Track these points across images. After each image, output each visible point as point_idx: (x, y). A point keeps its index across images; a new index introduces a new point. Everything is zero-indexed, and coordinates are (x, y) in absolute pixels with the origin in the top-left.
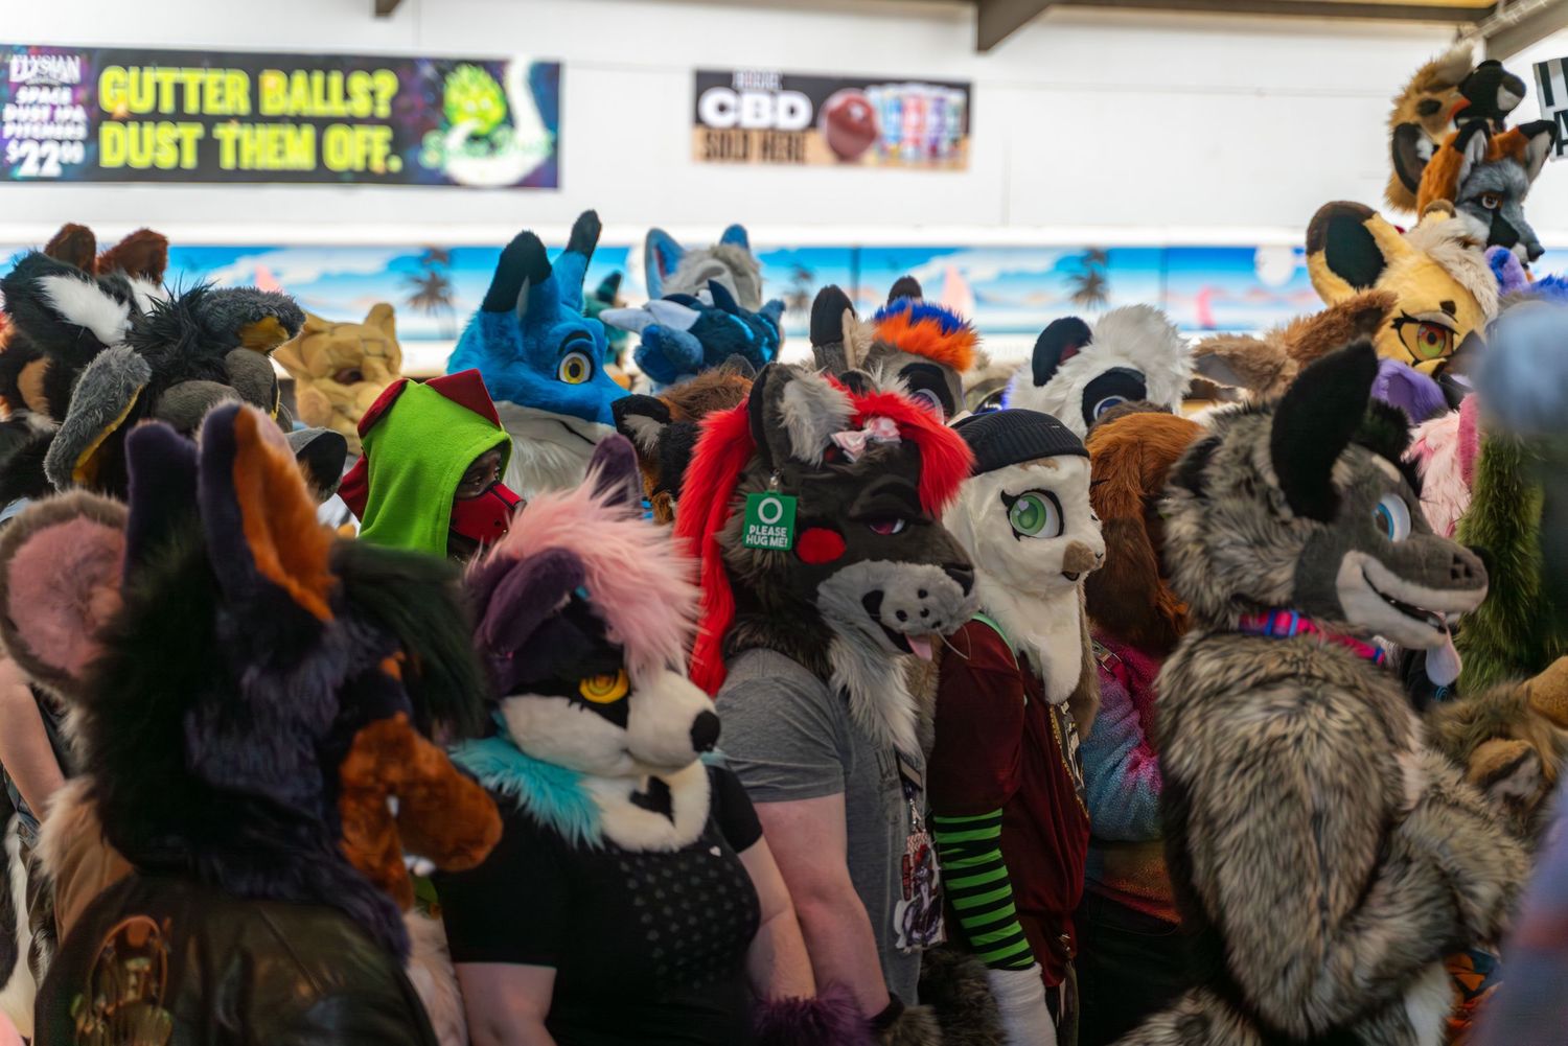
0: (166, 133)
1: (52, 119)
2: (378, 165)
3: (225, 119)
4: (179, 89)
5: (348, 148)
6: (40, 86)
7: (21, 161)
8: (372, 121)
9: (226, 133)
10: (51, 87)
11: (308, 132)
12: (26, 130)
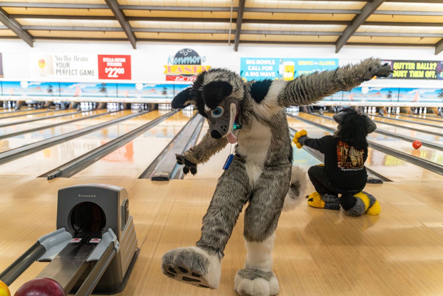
0: (402, 72)
2: (433, 77)
3: (411, 70)
4: (405, 66)
5: (429, 74)
8: (433, 70)
9: (411, 72)
11: (423, 72)
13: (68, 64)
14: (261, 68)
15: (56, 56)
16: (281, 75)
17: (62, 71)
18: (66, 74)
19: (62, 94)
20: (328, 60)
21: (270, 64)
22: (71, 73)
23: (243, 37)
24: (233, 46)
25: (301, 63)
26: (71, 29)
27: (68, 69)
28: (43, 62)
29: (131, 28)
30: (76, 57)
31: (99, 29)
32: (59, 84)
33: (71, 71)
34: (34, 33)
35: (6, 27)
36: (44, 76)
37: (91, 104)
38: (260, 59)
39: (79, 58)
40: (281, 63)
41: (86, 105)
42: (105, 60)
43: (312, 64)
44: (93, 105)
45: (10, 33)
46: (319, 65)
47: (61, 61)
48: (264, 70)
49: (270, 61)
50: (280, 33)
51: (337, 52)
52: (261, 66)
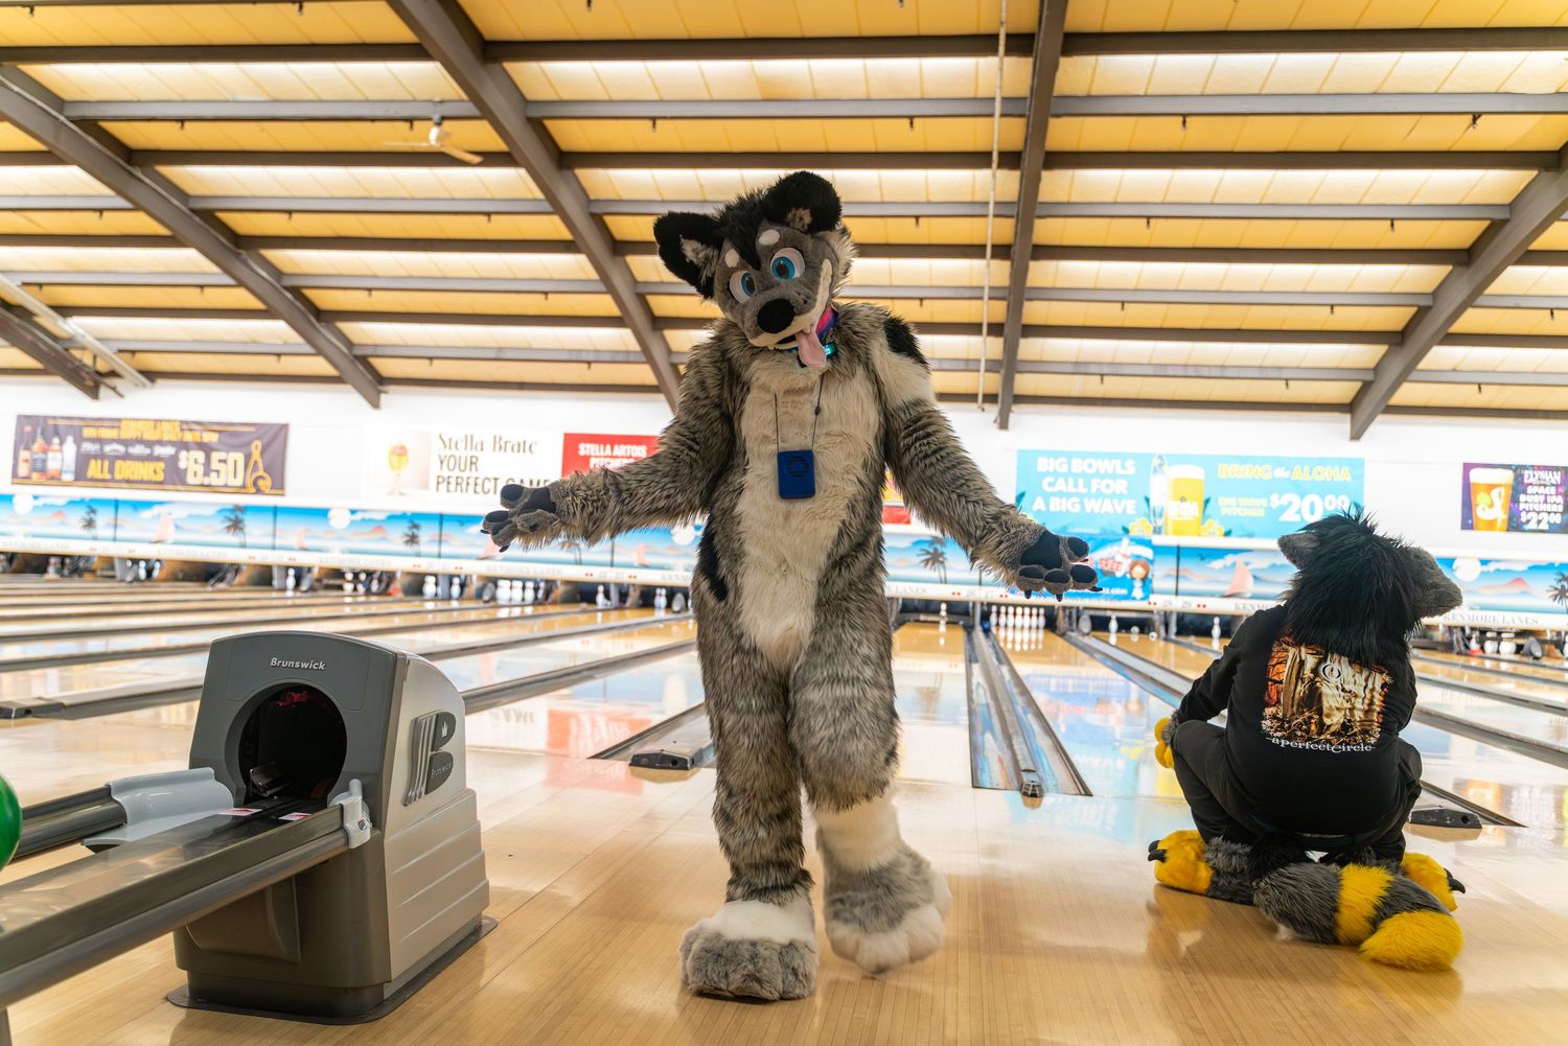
1: (1546, 502)
6: (1540, 485)
7: (1528, 521)
10: (1545, 486)
12: (1531, 506)
13: (474, 460)
14: (1087, 485)
15: (441, 437)
16: (1157, 514)
17: (453, 481)
18: (464, 489)
19: (445, 549)
20: (1323, 462)
21: (1119, 471)
22: (479, 488)
23: (1025, 383)
24: (993, 411)
25: (1226, 472)
26: (492, 355)
27: (474, 474)
28: (401, 451)
29: (669, 352)
30: (501, 439)
31: (573, 357)
32: (441, 518)
33: (480, 482)
34: (386, 367)
35: (309, 349)
36: (402, 494)
37: (530, 585)
38: (1084, 455)
39: (506, 442)
40: (1155, 471)
41: (514, 590)
42: (584, 449)
43: (1267, 477)
44: (536, 589)
45: (321, 366)
46: (1293, 478)
47: (453, 451)
48: (1098, 490)
49: (1118, 463)
50: (1150, 371)
51: (1356, 435)
52: (1088, 478)
